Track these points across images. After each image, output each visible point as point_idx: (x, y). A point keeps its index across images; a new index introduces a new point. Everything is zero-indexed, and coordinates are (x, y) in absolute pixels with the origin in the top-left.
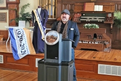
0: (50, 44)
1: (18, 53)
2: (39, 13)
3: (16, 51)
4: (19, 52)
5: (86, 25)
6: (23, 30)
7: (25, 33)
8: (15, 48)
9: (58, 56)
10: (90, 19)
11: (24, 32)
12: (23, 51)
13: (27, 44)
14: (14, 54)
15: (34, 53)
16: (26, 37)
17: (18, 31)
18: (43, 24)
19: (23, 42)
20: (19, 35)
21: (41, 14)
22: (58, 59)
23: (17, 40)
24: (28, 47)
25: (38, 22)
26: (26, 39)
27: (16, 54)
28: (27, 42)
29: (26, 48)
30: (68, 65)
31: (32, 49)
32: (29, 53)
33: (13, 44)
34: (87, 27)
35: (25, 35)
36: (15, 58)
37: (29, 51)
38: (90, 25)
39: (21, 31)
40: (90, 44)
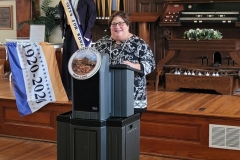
0: (80, 77)
1: (28, 100)
2: (75, 7)
3: (23, 96)
4: (31, 98)
5: (191, 31)
6: (39, 46)
7: (42, 54)
8: (21, 89)
9: (97, 104)
10: (205, 16)
11: (41, 51)
12: (41, 94)
13: (48, 78)
14: (19, 102)
15: (65, 99)
16: (45, 62)
17: (27, 49)
18: (84, 33)
19: (40, 73)
20: (29, 59)
22: (98, 111)
23: (26, 69)
24: (51, 86)
25: (73, 27)
26: (46, 67)
27: (23, 103)
28: (48, 75)
29: (46, 87)
30: (120, 125)
31: (60, 89)
32: (54, 100)
33: (17, 79)
34: (193, 35)
35: (44, 59)
36: (22, 110)
37: (53, 94)
38: (201, 31)
39: (35, 49)
40: (200, 77)
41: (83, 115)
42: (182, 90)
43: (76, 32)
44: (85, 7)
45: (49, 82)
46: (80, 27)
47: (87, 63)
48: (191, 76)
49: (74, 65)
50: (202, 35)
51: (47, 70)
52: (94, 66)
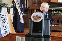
1: (1, 32)
6: (6, 14)
10: (55, 8)
11: (7, 16)
13: (8, 25)
15: (15, 32)
19: (6, 24)
20: (2, 18)
21: (20, 3)
24: (9, 28)
26: (8, 21)
28: (8, 24)
29: (7, 28)
31: (13, 29)
37: (10, 31)
39: (4, 15)
41: (36, 34)
45: (9, 27)
47: (38, 17)
51: (8, 23)
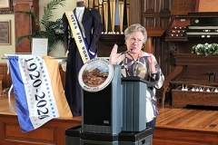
0: (91, 89)
1: (31, 116)
2: (80, 20)
3: (25, 111)
4: (33, 113)
5: (199, 46)
6: (41, 60)
7: (45, 69)
8: (23, 104)
9: (110, 119)
10: (213, 31)
11: (44, 65)
12: (43, 109)
13: (51, 94)
14: (20, 118)
15: (69, 115)
16: (48, 77)
17: (29, 63)
18: (89, 46)
19: (43, 89)
20: (32, 73)
22: (110, 125)
23: (28, 84)
24: (54, 102)
25: (77, 41)
26: (49, 82)
27: (25, 118)
28: (50, 90)
29: (48, 103)
30: (133, 139)
31: (64, 105)
32: (57, 116)
33: (19, 94)
34: (201, 50)
35: (46, 73)
36: (24, 126)
37: (56, 110)
38: (210, 46)
39: (37, 63)
40: (208, 93)
41: (94, 129)
42: (189, 107)
43: (81, 46)
44: (91, 20)
45: (52, 97)
46: (85, 40)
47: (99, 75)
48: (199, 92)
49: (85, 76)
50: (211, 50)
51: (50, 86)
52: (106, 77)
